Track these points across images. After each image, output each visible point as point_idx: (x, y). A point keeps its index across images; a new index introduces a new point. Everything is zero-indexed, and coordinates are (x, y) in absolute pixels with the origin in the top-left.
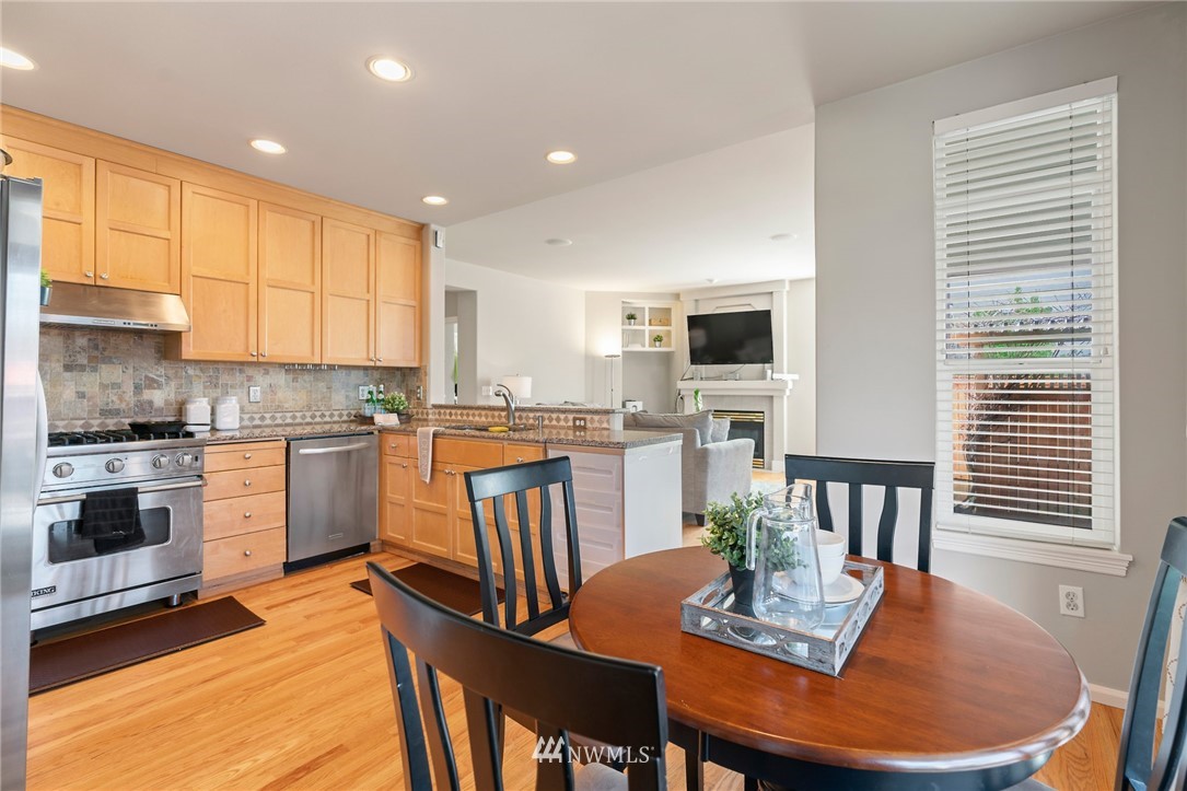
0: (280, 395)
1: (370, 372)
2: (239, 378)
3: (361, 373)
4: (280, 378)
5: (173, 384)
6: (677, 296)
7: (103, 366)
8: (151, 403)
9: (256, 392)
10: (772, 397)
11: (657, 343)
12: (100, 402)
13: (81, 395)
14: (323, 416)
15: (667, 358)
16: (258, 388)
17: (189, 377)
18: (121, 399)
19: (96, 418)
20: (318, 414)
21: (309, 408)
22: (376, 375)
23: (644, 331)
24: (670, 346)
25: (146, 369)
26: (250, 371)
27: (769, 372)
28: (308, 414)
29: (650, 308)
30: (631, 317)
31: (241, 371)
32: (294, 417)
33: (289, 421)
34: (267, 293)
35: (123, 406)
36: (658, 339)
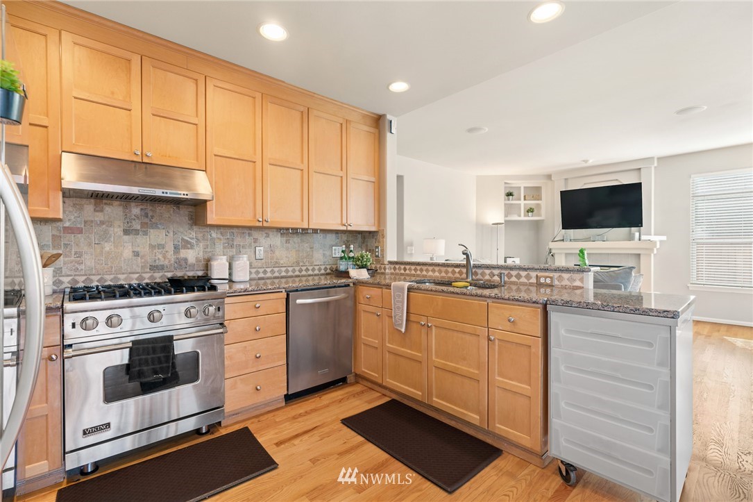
0: (278, 253)
1: (340, 235)
2: (248, 240)
3: (334, 236)
4: (277, 240)
5: (201, 245)
6: (549, 177)
7: (152, 231)
8: (186, 260)
9: (260, 251)
10: (639, 255)
11: (530, 214)
12: (149, 259)
13: (136, 254)
14: (307, 270)
15: (537, 226)
16: (262, 248)
17: (213, 240)
18: (165, 257)
19: (147, 272)
20: (304, 268)
21: (298, 263)
22: (344, 237)
23: (520, 204)
24: (539, 215)
25: (182, 233)
26: (256, 234)
27: (637, 235)
28: (297, 268)
29: (525, 187)
30: (509, 194)
31: (250, 235)
32: (287, 271)
33: (283, 274)
34: (268, 168)
35: (166, 263)
36: (530, 210)
